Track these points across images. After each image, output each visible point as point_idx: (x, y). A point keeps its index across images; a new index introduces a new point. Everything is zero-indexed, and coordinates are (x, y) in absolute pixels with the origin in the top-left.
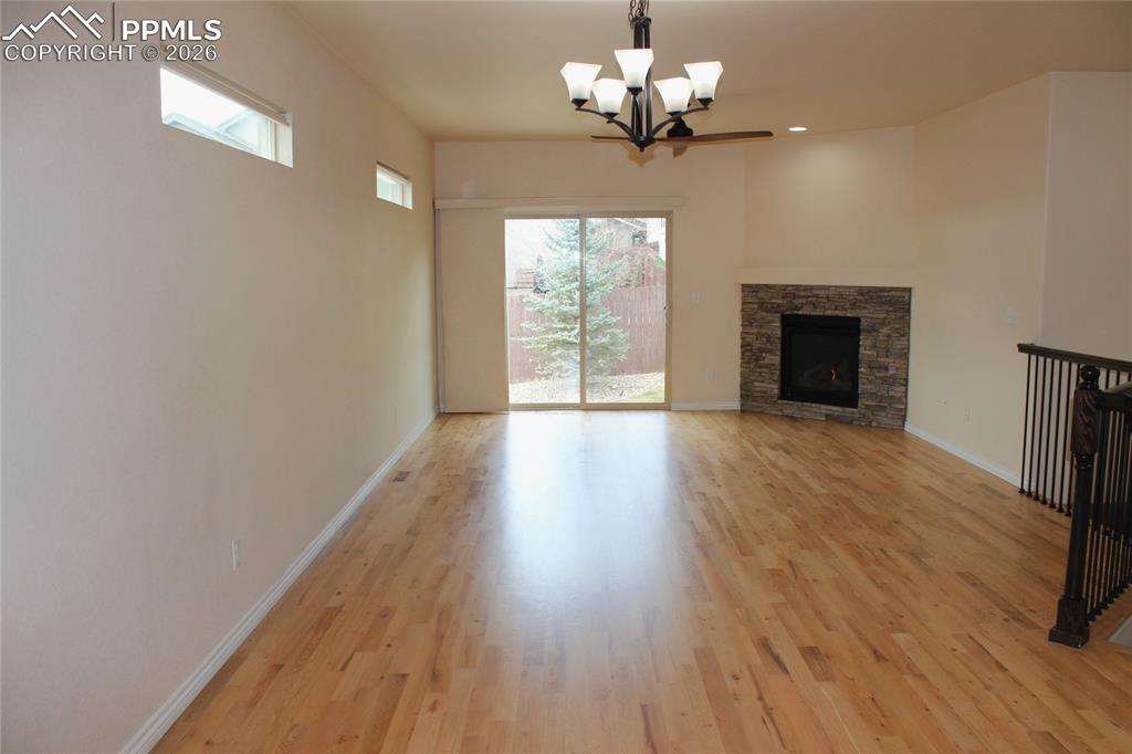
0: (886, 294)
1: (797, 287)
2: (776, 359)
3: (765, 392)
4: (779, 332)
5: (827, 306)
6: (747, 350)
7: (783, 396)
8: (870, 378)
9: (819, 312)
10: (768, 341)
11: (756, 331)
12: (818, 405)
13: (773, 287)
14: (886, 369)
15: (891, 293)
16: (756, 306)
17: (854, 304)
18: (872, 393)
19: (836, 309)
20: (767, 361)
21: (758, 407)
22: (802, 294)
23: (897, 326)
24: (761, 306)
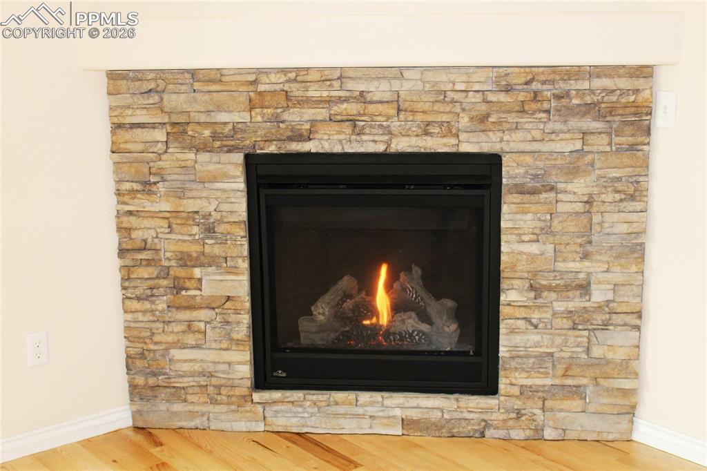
0: (585, 85)
1: (298, 75)
2: (240, 285)
3: (211, 375)
4: (240, 208)
5: (395, 124)
6: (139, 264)
7: (263, 381)
8: (535, 316)
9: (371, 144)
10: (210, 230)
11: (165, 206)
12: (377, 396)
13: (215, 77)
14: (585, 288)
15: (598, 83)
16: (160, 135)
17: (484, 118)
18: (542, 357)
19: (427, 133)
20: (207, 290)
21: (192, 415)
22: (313, 93)
23: (614, 173)
24: (178, 131)
